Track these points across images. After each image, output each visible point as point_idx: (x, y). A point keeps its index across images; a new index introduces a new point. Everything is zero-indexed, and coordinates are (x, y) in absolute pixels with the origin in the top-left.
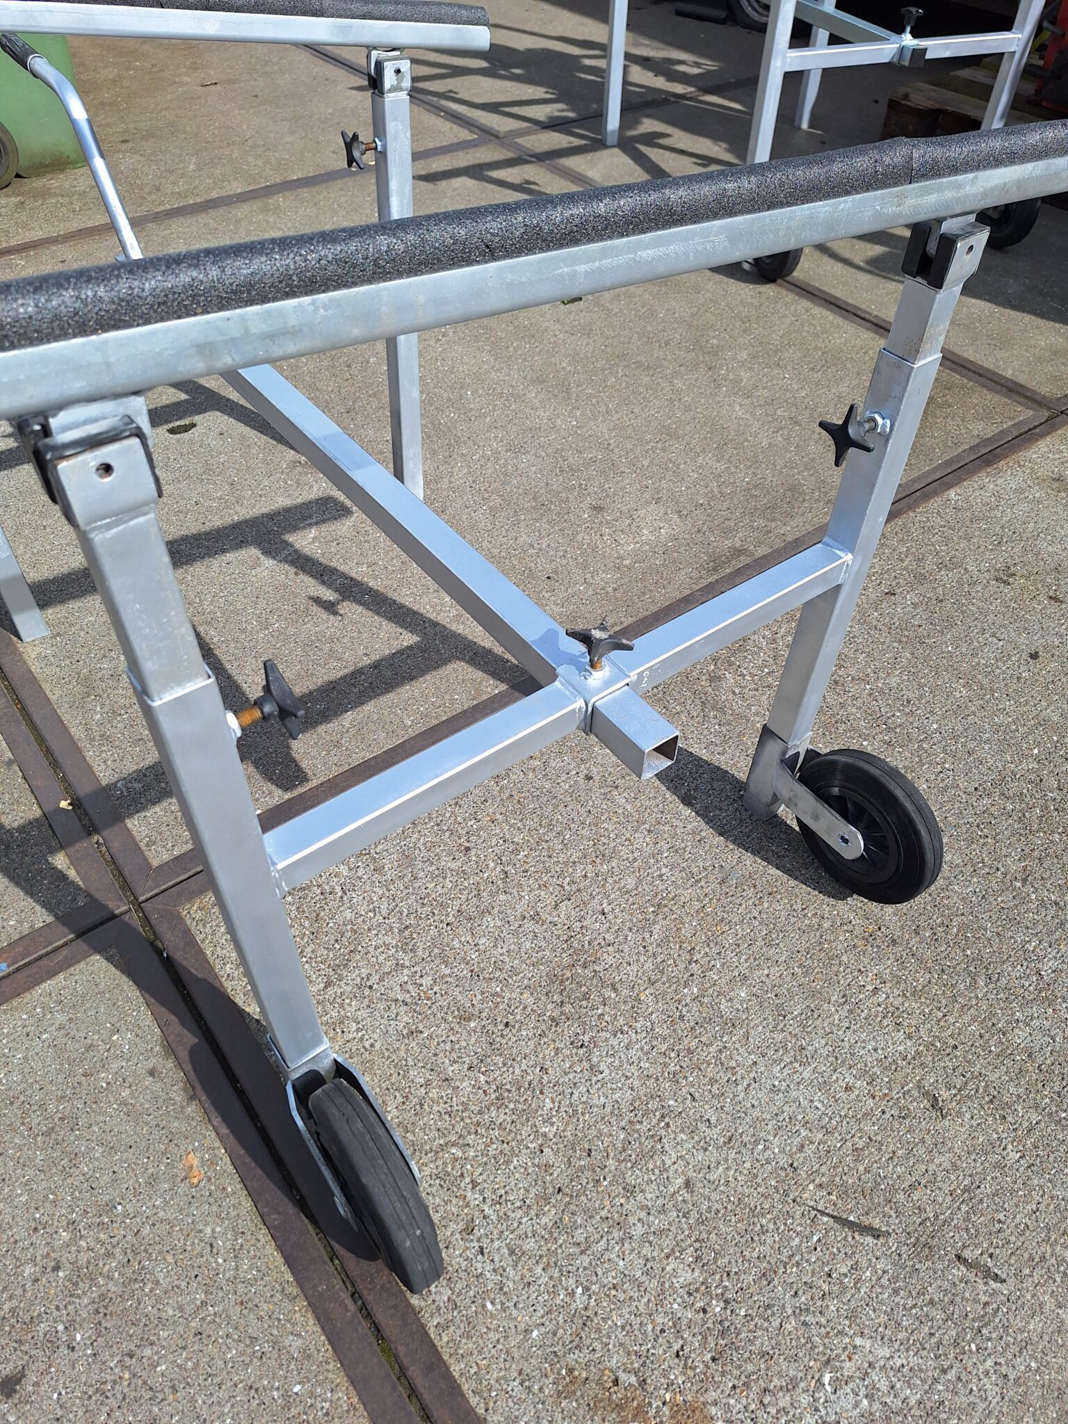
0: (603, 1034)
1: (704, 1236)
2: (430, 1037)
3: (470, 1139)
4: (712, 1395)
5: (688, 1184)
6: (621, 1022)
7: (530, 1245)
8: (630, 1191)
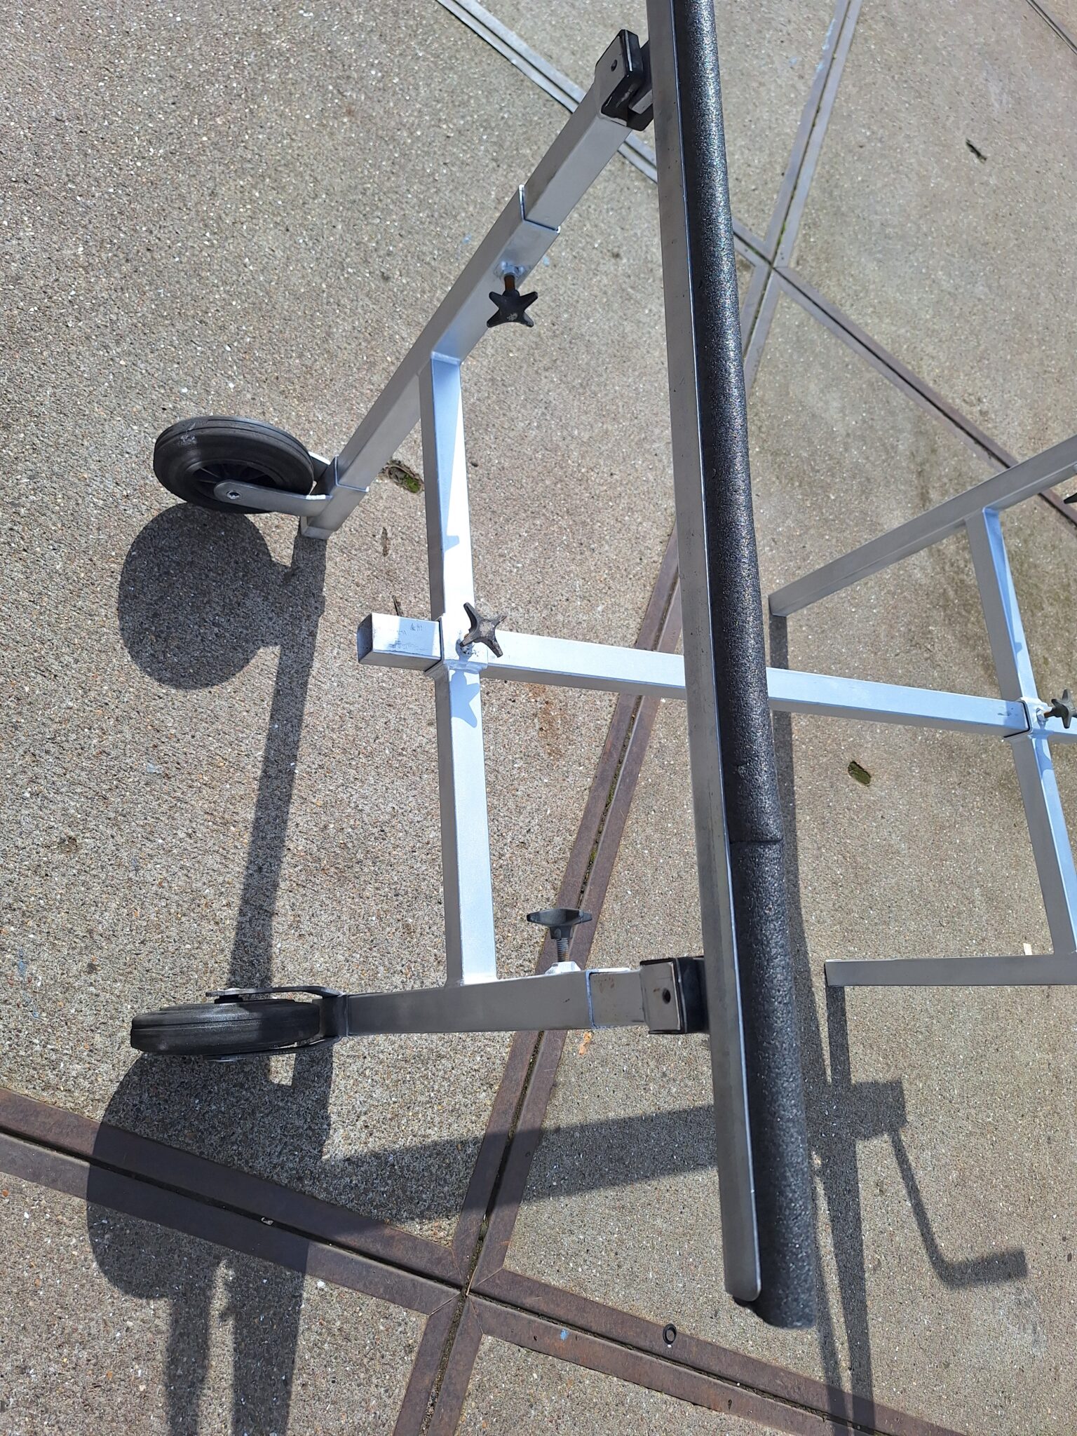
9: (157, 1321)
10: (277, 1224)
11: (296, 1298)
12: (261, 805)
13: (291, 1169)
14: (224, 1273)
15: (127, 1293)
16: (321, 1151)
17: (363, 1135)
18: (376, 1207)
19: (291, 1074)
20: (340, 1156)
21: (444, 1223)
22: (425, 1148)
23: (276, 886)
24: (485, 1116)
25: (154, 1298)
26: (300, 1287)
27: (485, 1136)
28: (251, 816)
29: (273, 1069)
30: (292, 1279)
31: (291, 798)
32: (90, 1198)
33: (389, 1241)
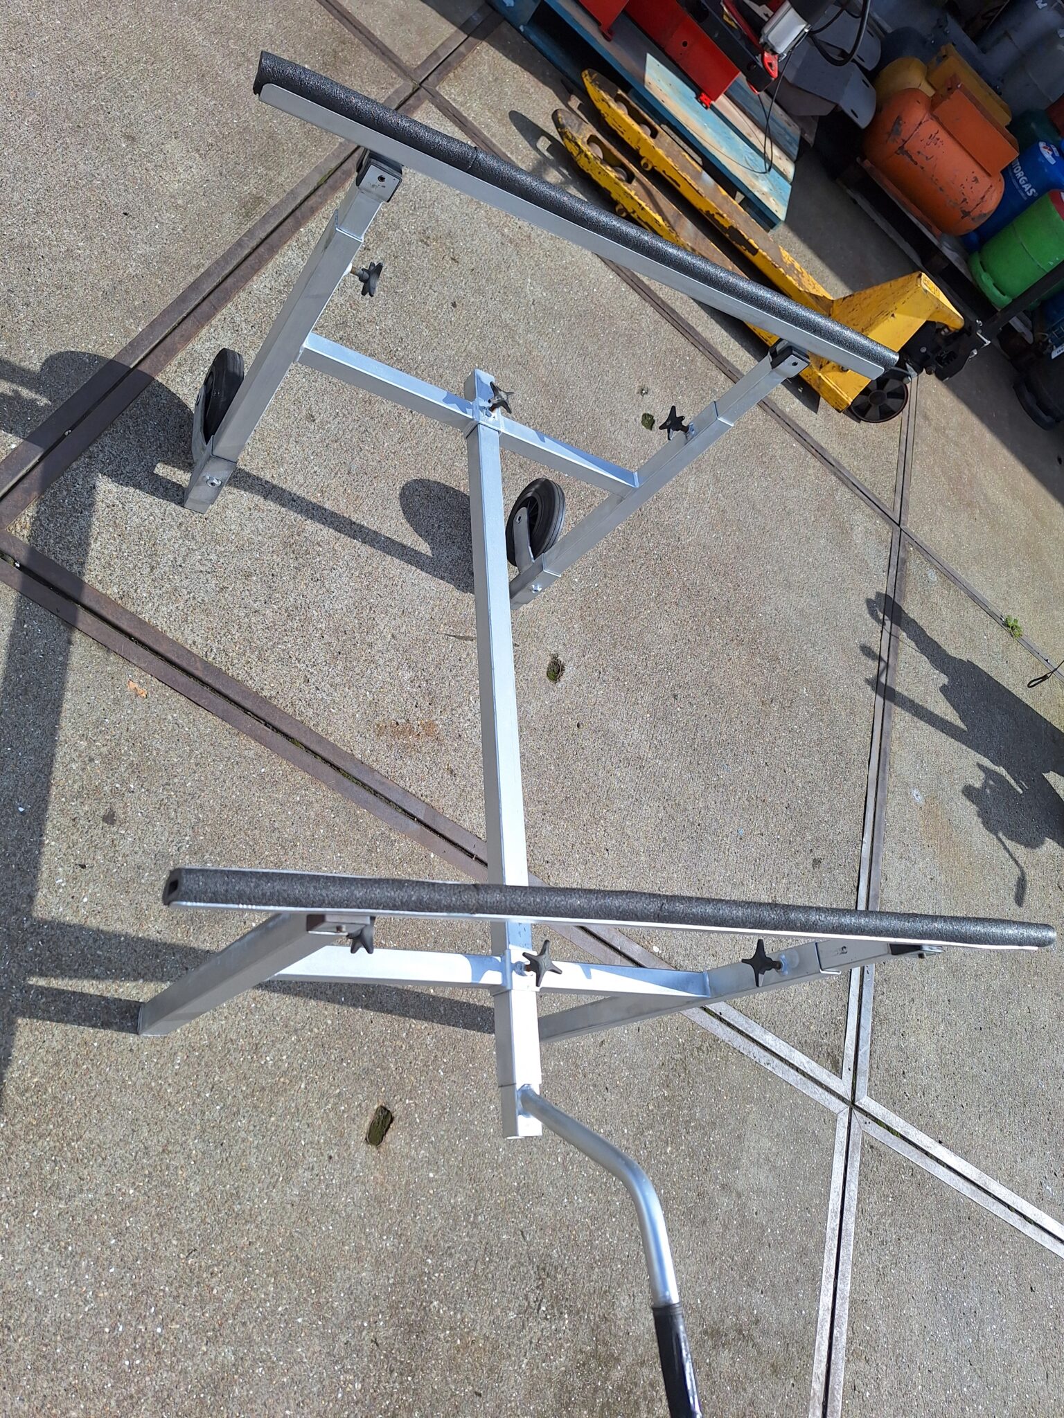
0: (325, 572)
1: (408, 657)
2: (234, 589)
3: (285, 639)
4: (434, 718)
5: (393, 636)
6: (332, 564)
7: (338, 680)
8: (371, 645)
9: (28, 363)
10: (64, 436)
11: (11, 430)
12: (333, 514)
13: (98, 456)
14: (43, 401)
15: (51, 356)
16: (105, 474)
17: (108, 502)
18: (55, 493)
19: (161, 474)
20: (98, 484)
21: (25, 532)
22: (87, 537)
23: (283, 506)
24: (99, 587)
25: (42, 366)
26: (17, 434)
27: (83, 582)
28: (326, 506)
29: (166, 466)
30: (24, 433)
31: (339, 532)
32: (111, 361)
33: (28, 492)
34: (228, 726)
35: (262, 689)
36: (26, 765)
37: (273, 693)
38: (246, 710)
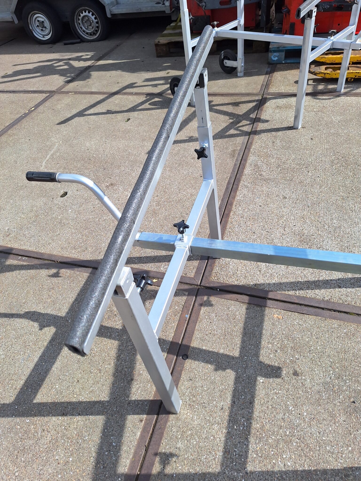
21: (216, 278)
34: (319, 318)
35: (324, 297)
36: (254, 362)
37: (329, 297)
38: (323, 309)
